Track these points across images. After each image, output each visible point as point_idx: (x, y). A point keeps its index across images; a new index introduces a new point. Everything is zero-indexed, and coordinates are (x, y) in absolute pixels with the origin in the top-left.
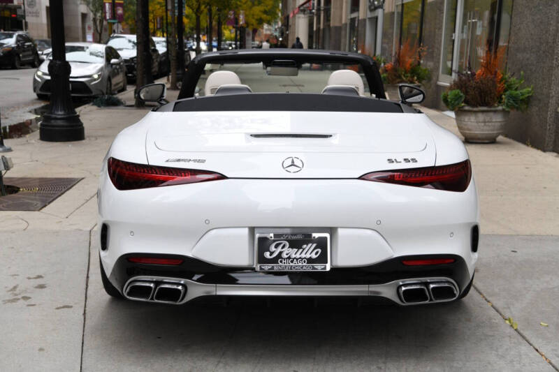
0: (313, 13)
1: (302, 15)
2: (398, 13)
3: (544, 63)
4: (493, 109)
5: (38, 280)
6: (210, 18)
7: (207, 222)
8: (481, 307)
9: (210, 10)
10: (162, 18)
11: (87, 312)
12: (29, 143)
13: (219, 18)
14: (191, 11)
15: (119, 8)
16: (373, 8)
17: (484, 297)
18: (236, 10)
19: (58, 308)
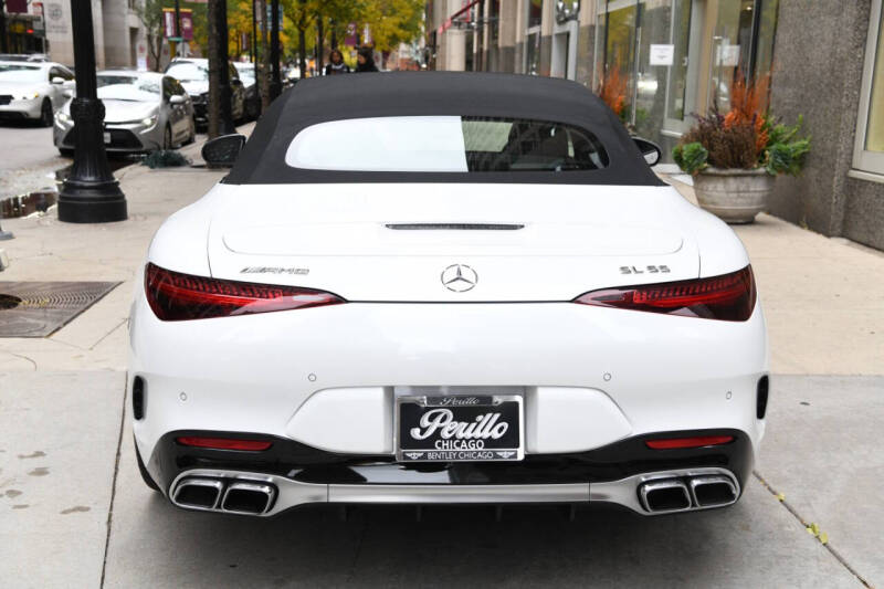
0: (472, 27)
1: (455, 31)
2: (600, 27)
3: (828, 102)
4: (751, 172)
5: (36, 459)
6: (321, 35)
7: (312, 378)
8: (763, 504)
9: (320, 23)
10: (249, 35)
11: (113, 518)
12: (41, 226)
13: (334, 34)
14: (291, 24)
15: (185, 19)
16: (562, 19)
17: (765, 485)
18: (358, 23)
19: (65, 512)
